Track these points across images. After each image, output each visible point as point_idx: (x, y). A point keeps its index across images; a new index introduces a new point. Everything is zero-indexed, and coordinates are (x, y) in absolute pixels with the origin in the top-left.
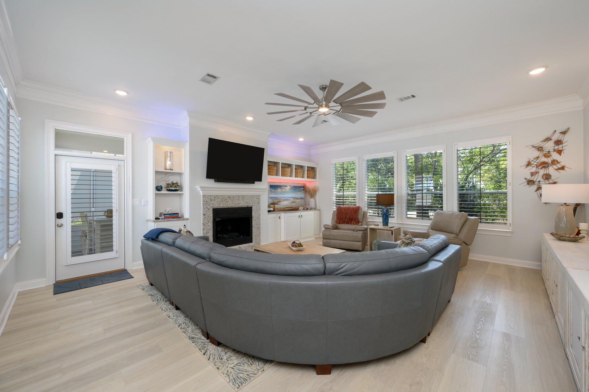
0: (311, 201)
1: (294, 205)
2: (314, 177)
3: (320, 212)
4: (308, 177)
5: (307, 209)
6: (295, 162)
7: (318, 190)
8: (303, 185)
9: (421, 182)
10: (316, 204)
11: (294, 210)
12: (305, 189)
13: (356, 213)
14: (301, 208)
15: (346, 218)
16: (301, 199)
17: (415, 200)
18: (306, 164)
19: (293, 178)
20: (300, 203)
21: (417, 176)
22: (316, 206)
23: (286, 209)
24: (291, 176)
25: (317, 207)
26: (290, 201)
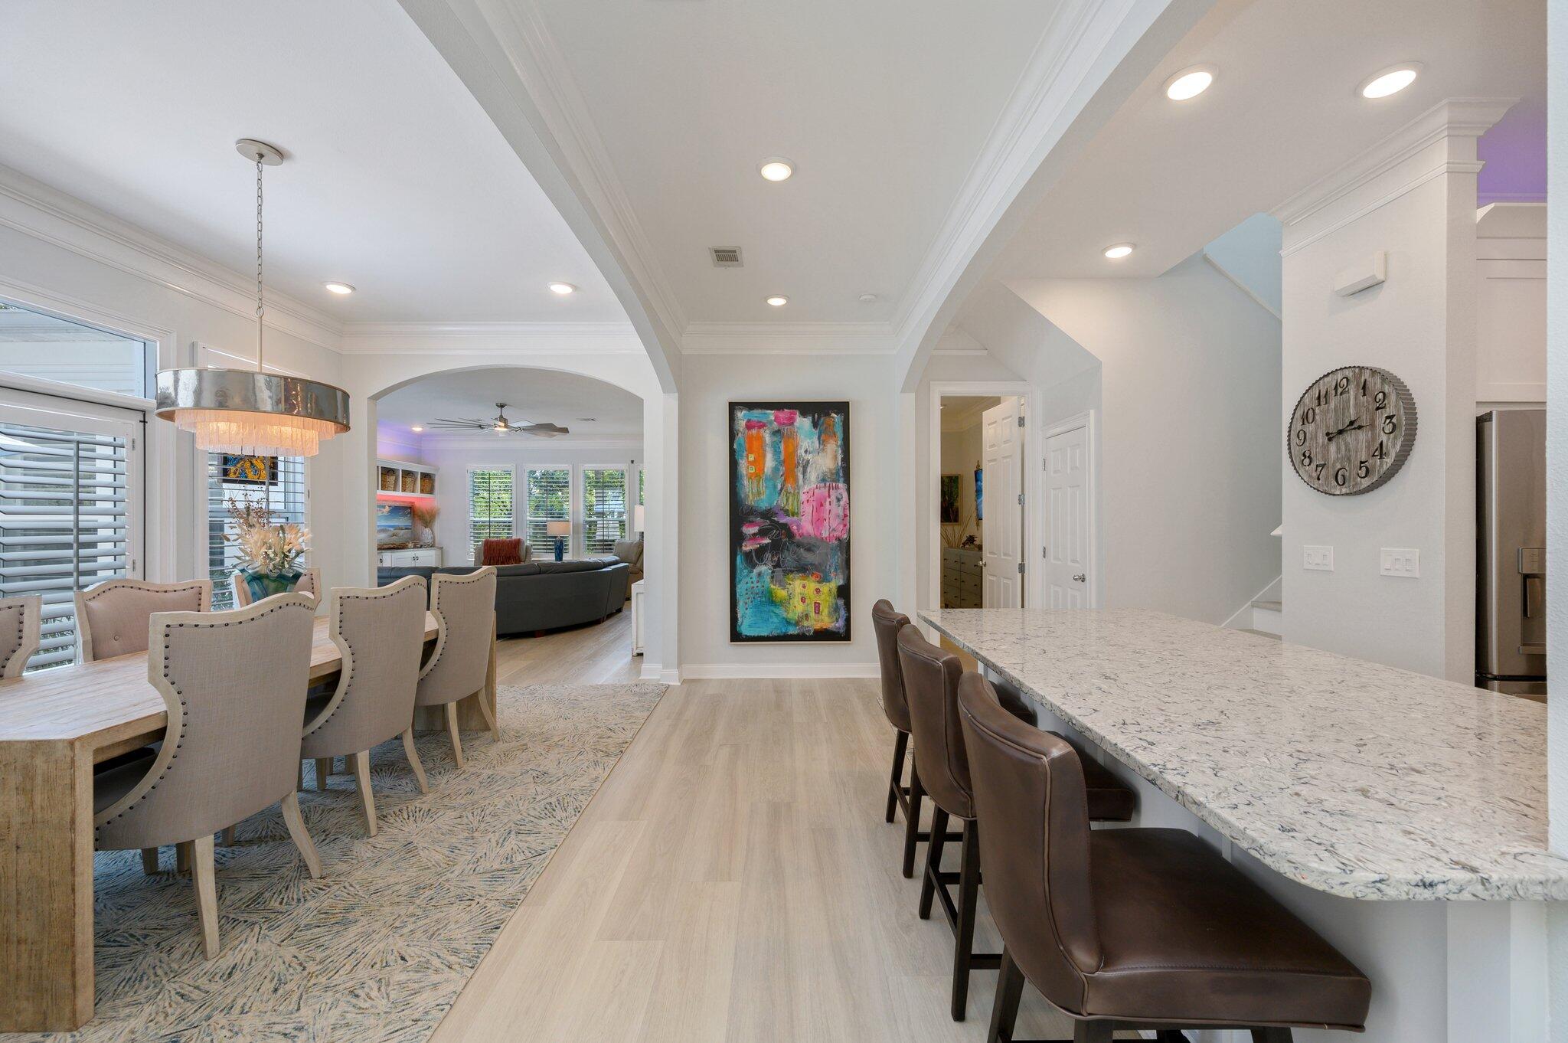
0: (424, 532)
1: (396, 540)
2: (431, 491)
3: (442, 552)
4: (422, 491)
5: (421, 547)
6: (401, 466)
7: (438, 513)
8: (410, 505)
9: (601, 495)
10: (434, 538)
11: (398, 548)
12: (414, 512)
13: (515, 548)
14: (411, 545)
15: (499, 556)
16: (406, 529)
17: (594, 533)
18: (418, 469)
19: (399, 494)
20: (405, 536)
21: (598, 491)
22: (434, 541)
23: (386, 547)
24: (394, 490)
25: (437, 542)
26: (390, 533)
